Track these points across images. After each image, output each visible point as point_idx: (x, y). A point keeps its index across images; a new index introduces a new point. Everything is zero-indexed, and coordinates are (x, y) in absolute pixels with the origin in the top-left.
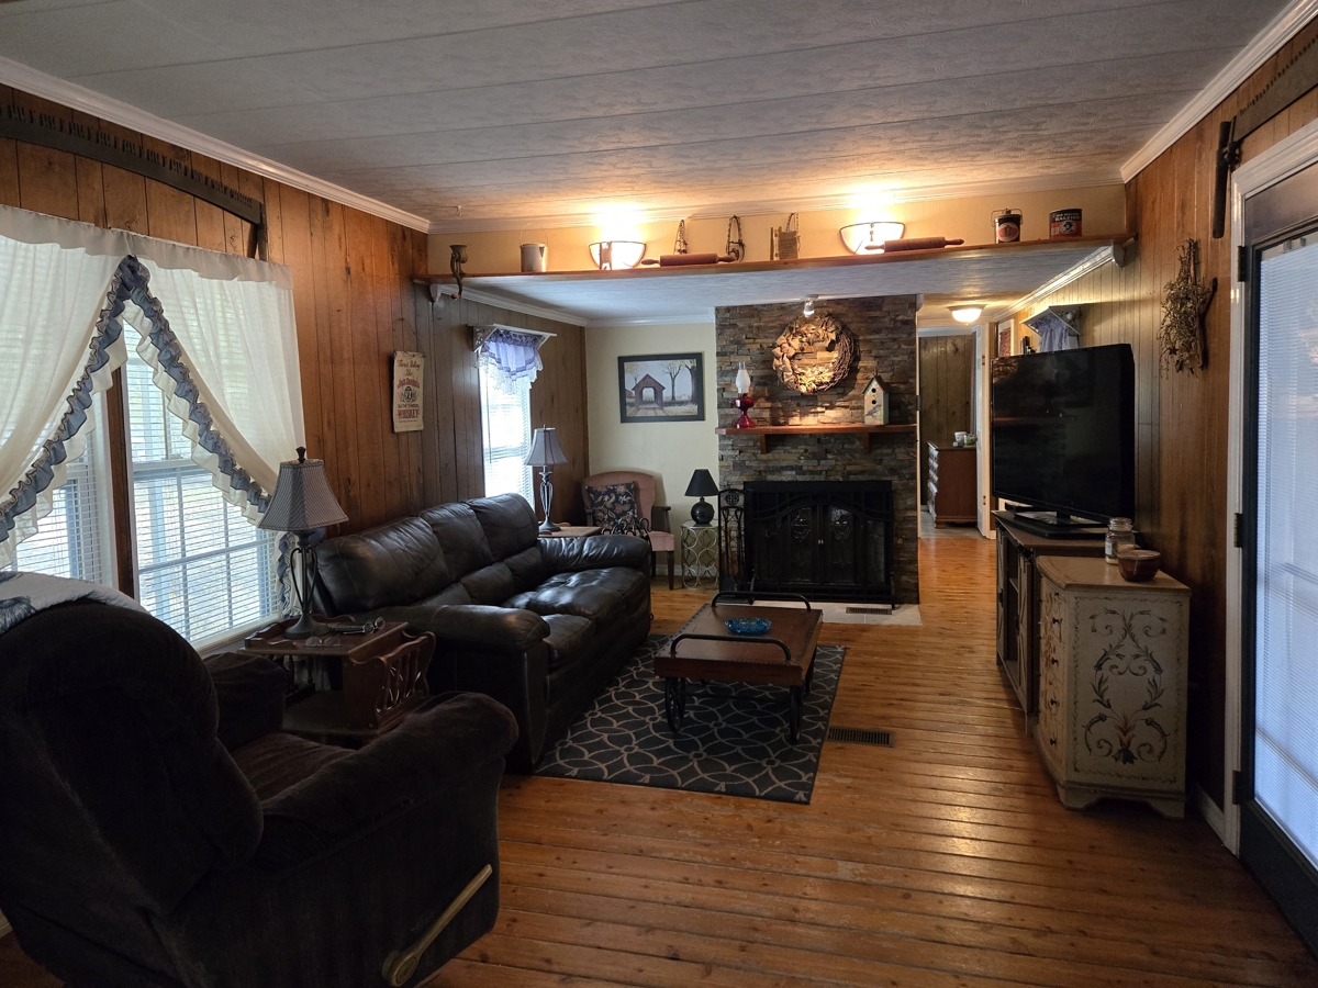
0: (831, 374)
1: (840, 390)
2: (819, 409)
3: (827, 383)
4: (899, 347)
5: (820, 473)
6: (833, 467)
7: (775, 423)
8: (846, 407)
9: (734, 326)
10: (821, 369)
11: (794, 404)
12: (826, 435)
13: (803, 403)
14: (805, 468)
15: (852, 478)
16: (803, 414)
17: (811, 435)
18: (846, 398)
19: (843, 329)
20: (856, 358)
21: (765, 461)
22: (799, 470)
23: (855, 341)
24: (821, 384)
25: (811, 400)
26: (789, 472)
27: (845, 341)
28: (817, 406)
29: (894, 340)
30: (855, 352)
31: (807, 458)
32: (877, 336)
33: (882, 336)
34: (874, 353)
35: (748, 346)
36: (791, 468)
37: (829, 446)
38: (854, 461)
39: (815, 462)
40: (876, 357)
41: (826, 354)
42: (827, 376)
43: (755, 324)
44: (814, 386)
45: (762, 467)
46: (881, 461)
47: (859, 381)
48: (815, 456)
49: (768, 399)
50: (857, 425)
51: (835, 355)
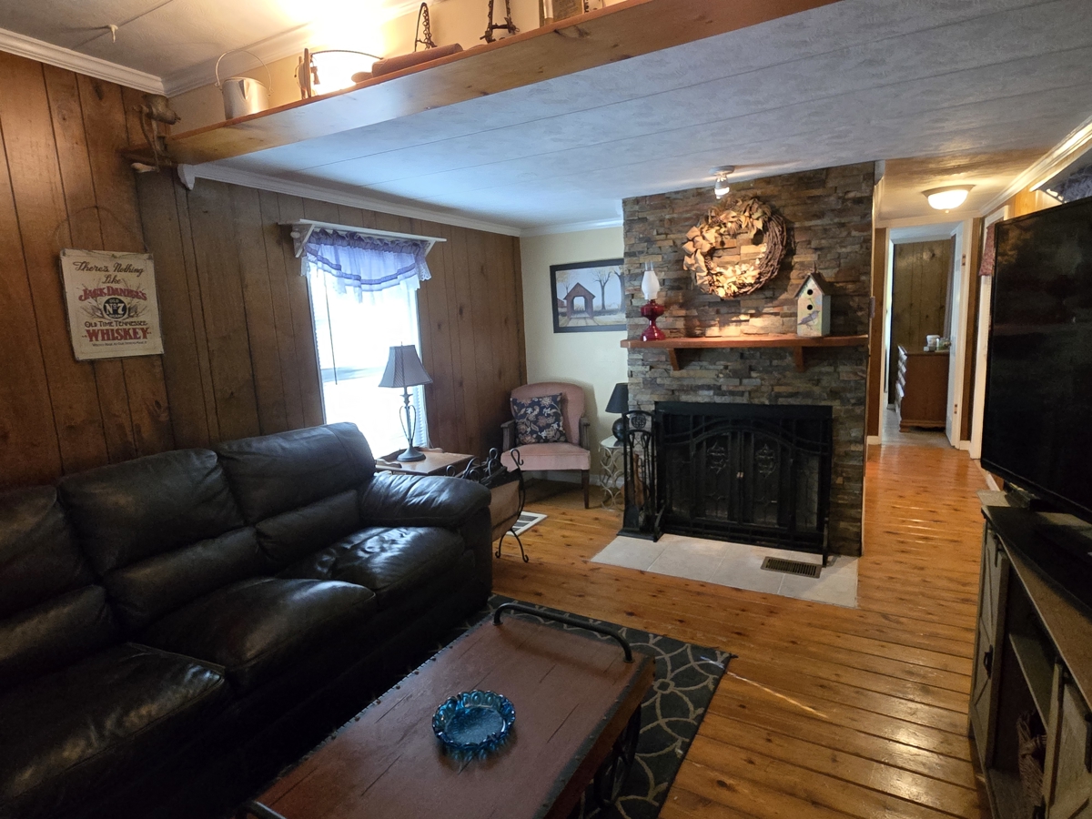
0: (756, 273)
1: (769, 293)
2: (743, 317)
3: (751, 285)
4: (849, 234)
5: (742, 394)
6: (758, 388)
7: (690, 334)
8: (776, 314)
9: (644, 220)
10: (744, 267)
11: (712, 311)
12: (750, 349)
13: (724, 310)
14: (724, 388)
15: (781, 401)
16: (723, 324)
17: (732, 349)
18: (776, 302)
19: (773, 215)
20: (790, 251)
21: (679, 379)
22: (718, 390)
23: (788, 230)
24: (744, 285)
25: (732, 306)
26: (706, 393)
27: (775, 229)
28: (740, 314)
29: (842, 225)
30: (788, 244)
31: (727, 376)
32: (818, 222)
33: (826, 221)
34: (814, 244)
35: (659, 244)
36: (709, 387)
37: (754, 362)
38: (783, 381)
39: (737, 381)
40: (816, 249)
41: (751, 249)
42: (750, 276)
43: (667, 217)
44: (734, 288)
45: (675, 385)
46: (818, 381)
47: (793, 281)
48: (736, 374)
49: (682, 306)
50: (789, 337)
51: (763, 248)
